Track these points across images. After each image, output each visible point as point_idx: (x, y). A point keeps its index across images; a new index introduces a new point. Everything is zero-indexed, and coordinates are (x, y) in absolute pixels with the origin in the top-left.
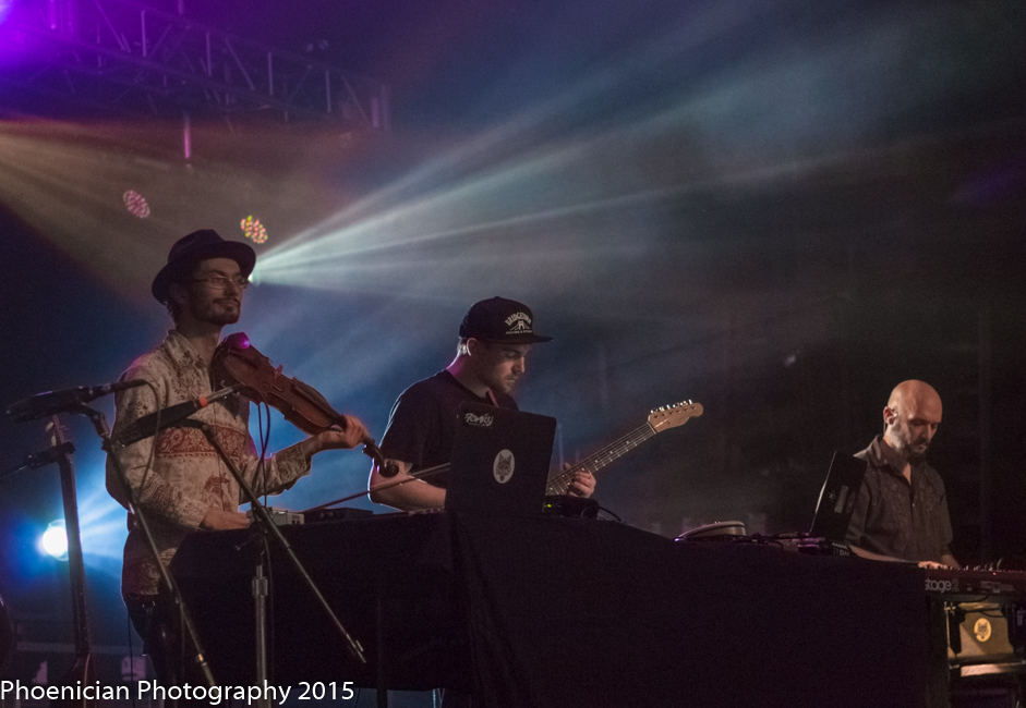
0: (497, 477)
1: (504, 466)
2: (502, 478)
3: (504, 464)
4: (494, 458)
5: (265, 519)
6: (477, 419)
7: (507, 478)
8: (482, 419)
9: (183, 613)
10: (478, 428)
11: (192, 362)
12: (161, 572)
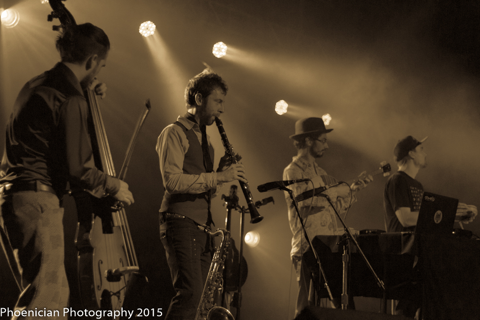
0: (435, 221)
1: (438, 217)
2: (437, 221)
3: (438, 216)
4: (434, 214)
5: (349, 233)
6: (429, 198)
7: (439, 222)
8: (431, 198)
9: (320, 267)
10: (430, 201)
11: (306, 166)
12: (309, 244)
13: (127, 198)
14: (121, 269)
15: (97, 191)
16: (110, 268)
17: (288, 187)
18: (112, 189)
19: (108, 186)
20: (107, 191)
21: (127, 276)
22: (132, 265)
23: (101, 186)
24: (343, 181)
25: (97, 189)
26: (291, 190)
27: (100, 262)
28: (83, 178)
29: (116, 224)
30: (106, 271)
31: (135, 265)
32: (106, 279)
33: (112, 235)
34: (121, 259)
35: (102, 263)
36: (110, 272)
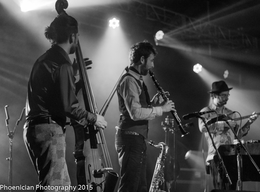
13: (103, 125)
14: (102, 170)
15: (82, 122)
16: (96, 169)
17: (201, 116)
18: (92, 120)
19: (89, 118)
20: (88, 121)
21: (106, 174)
22: (108, 167)
23: (84, 119)
24: (236, 111)
25: (82, 120)
26: (204, 118)
27: (89, 165)
28: (72, 113)
29: (99, 142)
30: (93, 171)
31: (111, 167)
32: (93, 176)
33: (97, 149)
34: (102, 164)
35: (90, 166)
36: (95, 172)
